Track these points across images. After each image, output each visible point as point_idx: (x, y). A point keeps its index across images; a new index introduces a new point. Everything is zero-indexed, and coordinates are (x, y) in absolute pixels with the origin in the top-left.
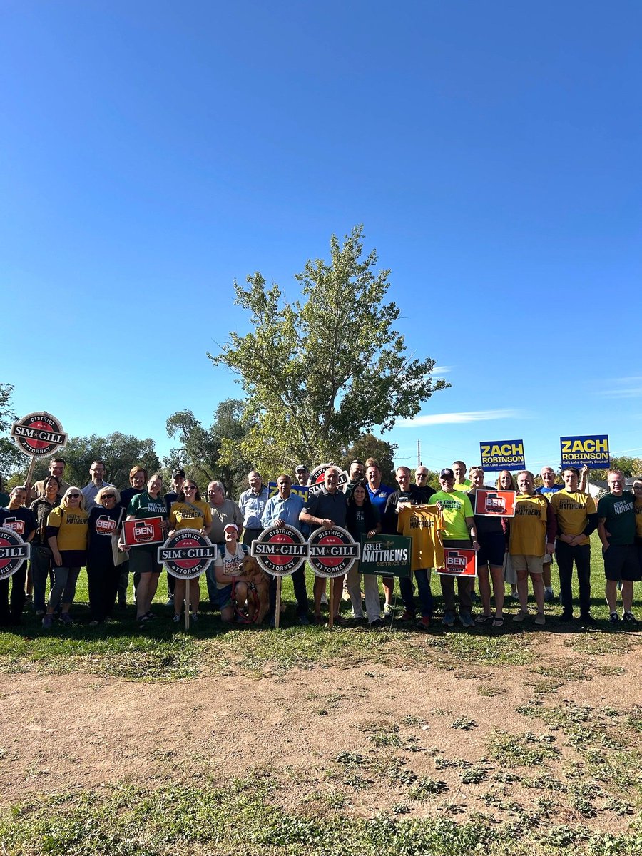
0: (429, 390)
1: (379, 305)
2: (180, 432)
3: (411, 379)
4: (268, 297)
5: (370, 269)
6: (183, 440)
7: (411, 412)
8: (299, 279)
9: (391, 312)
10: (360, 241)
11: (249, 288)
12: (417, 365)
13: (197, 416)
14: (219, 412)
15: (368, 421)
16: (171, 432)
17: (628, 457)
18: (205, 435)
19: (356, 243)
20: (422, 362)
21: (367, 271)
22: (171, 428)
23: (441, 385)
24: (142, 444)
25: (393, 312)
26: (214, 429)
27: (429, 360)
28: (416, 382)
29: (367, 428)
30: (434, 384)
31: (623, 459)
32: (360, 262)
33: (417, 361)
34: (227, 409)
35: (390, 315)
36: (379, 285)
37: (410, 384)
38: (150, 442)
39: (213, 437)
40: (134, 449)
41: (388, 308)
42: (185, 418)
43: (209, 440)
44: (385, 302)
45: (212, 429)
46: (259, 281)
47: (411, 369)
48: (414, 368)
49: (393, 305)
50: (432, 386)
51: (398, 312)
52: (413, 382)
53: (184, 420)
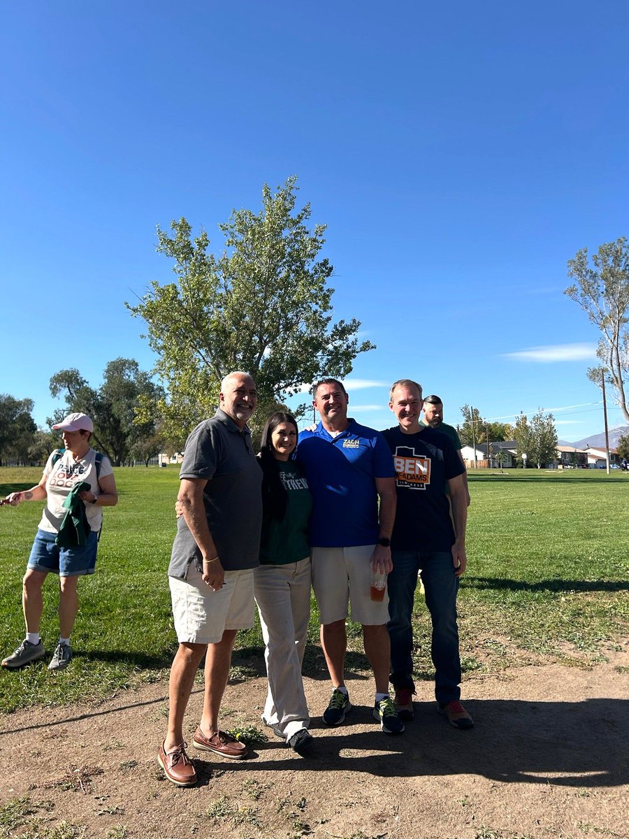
0: (354, 351)
1: (313, 260)
2: (65, 392)
3: (336, 340)
4: (195, 246)
5: (304, 223)
6: (69, 400)
7: (342, 372)
8: (225, 229)
9: (324, 269)
10: (293, 192)
11: (174, 235)
12: (343, 325)
13: (83, 375)
14: (107, 371)
15: (295, 381)
16: (54, 391)
17: (500, 422)
18: (93, 394)
19: (290, 194)
20: (348, 322)
21: (300, 225)
22: (55, 387)
23: (366, 347)
24: (20, 403)
25: (326, 268)
26: (105, 389)
27: (354, 321)
28: (341, 342)
29: (295, 388)
30: (359, 346)
31: (495, 425)
32: (293, 215)
33: (342, 322)
34: (117, 368)
35: (322, 272)
36: (315, 240)
37: (336, 345)
38: (29, 403)
39: (103, 398)
40: (10, 409)
41: (321, 264)
42: (70, 377)
43: (98, 400)
44: (319, 259)
45: (102, 389)
46: (185, 228)
47: (337, 329)
48: (340, 329)
49: (326, 262)
50: (356, 347)
51: (331, 269)
52: (338, 343)
53: (69, 379)
